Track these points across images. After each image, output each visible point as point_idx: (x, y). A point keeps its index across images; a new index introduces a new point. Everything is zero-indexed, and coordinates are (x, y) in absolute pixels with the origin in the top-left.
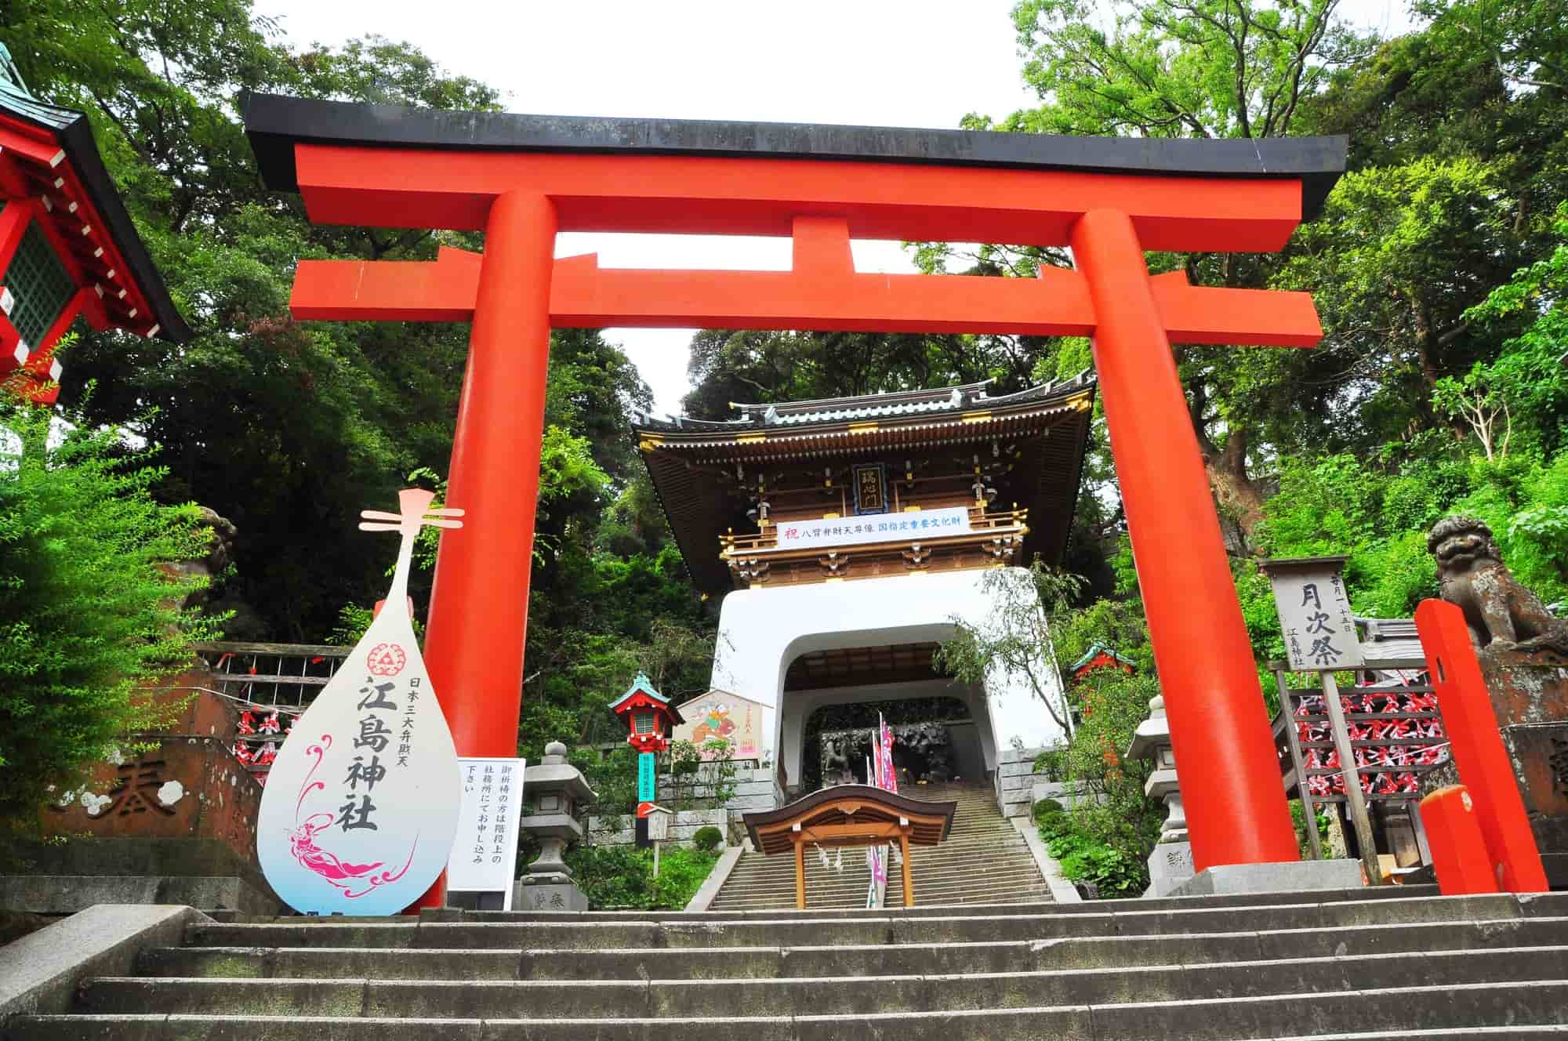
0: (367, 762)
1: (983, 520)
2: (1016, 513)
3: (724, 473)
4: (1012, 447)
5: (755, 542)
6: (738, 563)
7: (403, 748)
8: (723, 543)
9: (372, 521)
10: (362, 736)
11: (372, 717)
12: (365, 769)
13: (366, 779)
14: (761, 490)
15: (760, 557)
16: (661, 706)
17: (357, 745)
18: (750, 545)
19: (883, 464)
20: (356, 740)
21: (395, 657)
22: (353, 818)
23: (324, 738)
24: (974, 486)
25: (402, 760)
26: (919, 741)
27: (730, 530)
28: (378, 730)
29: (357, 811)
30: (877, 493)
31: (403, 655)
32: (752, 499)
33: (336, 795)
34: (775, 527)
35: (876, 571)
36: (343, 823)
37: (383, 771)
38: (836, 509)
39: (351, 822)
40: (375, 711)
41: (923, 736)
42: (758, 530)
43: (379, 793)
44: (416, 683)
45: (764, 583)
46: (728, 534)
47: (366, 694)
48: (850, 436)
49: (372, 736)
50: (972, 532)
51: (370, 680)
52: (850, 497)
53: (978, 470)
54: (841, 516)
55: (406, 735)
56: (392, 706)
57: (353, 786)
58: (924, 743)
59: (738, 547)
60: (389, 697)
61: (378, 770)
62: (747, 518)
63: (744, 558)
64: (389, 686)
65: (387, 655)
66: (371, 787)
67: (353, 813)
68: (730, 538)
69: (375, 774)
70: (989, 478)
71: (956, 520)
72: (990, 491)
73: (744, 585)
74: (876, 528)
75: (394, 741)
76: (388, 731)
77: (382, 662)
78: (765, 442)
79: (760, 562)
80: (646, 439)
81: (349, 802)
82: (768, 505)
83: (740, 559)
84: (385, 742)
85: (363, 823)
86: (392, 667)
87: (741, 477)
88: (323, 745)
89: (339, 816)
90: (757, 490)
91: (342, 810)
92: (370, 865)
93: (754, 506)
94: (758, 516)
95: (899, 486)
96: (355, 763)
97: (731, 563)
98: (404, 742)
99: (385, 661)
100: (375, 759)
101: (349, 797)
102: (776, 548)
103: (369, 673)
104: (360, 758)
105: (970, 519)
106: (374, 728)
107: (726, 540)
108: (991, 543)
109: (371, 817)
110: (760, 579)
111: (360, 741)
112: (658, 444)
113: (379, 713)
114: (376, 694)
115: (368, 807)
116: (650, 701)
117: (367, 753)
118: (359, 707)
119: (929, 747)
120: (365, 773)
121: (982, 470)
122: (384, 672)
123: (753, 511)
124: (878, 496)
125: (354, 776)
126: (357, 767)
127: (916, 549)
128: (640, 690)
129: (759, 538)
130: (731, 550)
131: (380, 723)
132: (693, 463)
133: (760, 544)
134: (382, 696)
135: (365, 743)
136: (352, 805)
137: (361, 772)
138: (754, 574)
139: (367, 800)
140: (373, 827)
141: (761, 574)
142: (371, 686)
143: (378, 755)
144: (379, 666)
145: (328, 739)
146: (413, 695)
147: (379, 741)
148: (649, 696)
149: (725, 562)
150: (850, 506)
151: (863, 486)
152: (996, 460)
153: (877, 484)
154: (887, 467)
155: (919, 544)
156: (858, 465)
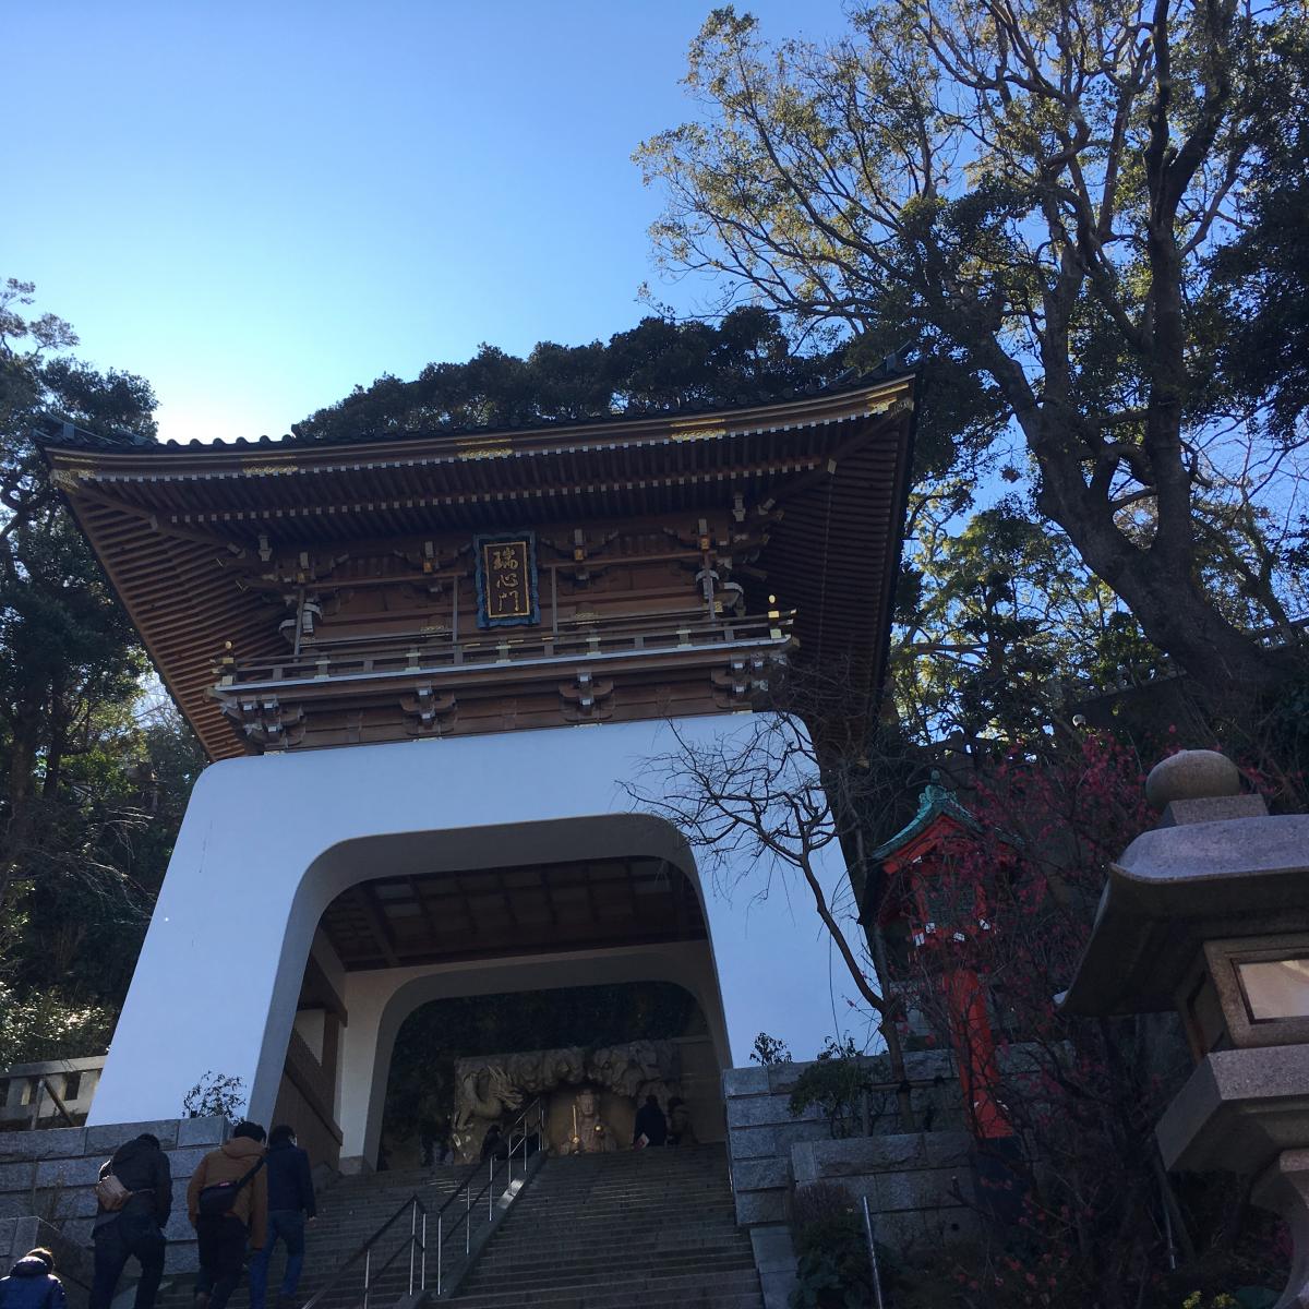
1: (714, 628)
2: (774, 614)
3: (234, 548)
4: (770, 503)
5: (278, 670)
6: (240, 708)
8: (217, 670)
15: (286, 696)
18: (268, 675)
19: (531, 535)
24: (699, 573)
30: (520, 588)
32: (288, 599)
46: (223, 654)
48: (458, 462)
50: (691, 647)
52: (468, 593)
53: (705, 544)
59: (242, 677)
62: (280, 636)
63: (253, 698)
68: (227, 661)
70: (727, 563)
72: (729, 586)
73: (252, 749)
78: (297, 474)
79: (285, 706)
80: (65, 466)
82: (316, 608)
83: (244, 699)
87: (265, 557)
90: (295, 581)
94: (294, 630)
95: (560, 573)
97: (227, 707)
107: (218, 664)
108: (727, 668)
110: (285, 739)
112: (85, 475)
121: (713, 545)
123: (288, 623)
124: (522, 593)
127: (584, 679)
129: (287, 659)
132: (165, 522)
133: (288, 672)
138: (272, 729)
141: (288, 729)
151: (496, 575)
152: (741, 527)
153: (519, 571)
154: (538, 543)
155: (589, 670)
156: (486, 536)
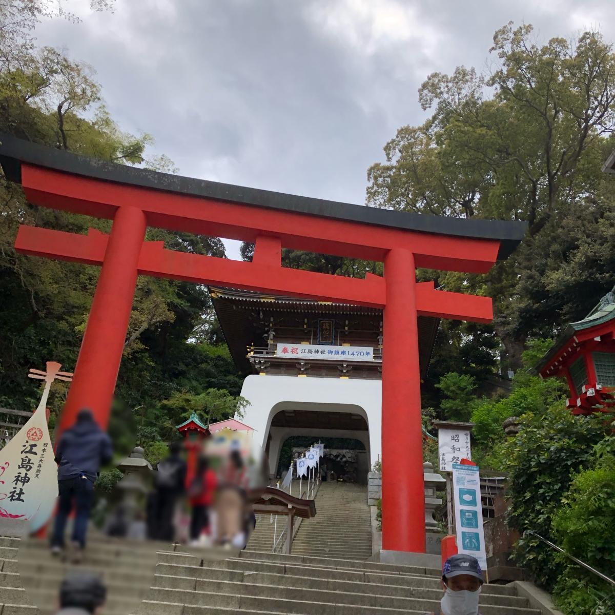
0: (23, 475)
1: (381, 355)
3: (253, 314)
5: (265, 352)
6: (255, 361)
7: (38, 471)
8: (248, 350)
9: (34, 374)
10: (21, 464)
11: (27, 457)
12: (22, 478)
13: (21, 482)
14: (271, 325)
15: (266, 360)
16: (202, 430)
17: (19, 468)
18: (262, 353)
19: (334, 320)
20: (19, 466)
21: (38, 433)
22: (15, 496)
23: (6, 464)
24: (379, 337)
25: (37, 475)
26: (341, 459)
27: (252, 344)
28: (29, 462)
29: (17, 494)
30: (329, 335)
31: (42, 433)
32: (266, 329)
33: (9, 487)
34: (277, 345)
35: (324, 374)
36: (10, 498)
37: (29, 479)
38: (307, 340)
39: (14, 498)
40: (28, 455)
41: (344, 456)
42: (267, 345)
43: (26, 488)
44: (46, 445)
45: (267, 373)
46: (251, 346)
47: (25, 447)
49: (26, 465)
50: (374, 360)
51: (27, 442)
52: (315, 335)
53: (381, 329)
54: (310, 344)
55: (40, 466)
56: (35, 454)
57: (16, 484)
58: (344, 459)
59: (255, 353)
60: (34, 449)
61: (27, 479)
62: (263, 338)
63: (258, 359)
64: (35, 445)
65: (35, 432)
66: (23, 485)
67: (15, 494)
68: (252, 348)
69: (26, 480)
71: (368, 354)
73: (257, 372)
74: (326, 352)
75: (35, 468)
76: (32, 463)
77: (33, 435)
78: (275, 302)
79: (265, 362)
80: (214, 292)
81: (14, 490)
82: (274, 333)
83: (256, 359)
84: (31, 467)
85: (19, 499)
86: (37, 437)
87: (261, 317)
88: (5, 466)
89: (9, 495)
90: (269, 325)
91: (10, 493)
92: (20, 515)
93: (267, 332)
94: (268, 338)
95: (341, 332)
96: (17, 475)
97: (252, 360)
98: (39, 468)
99: (35, 434)
100: (26, 474)
101: (14, 488)
102: (275, 356)
103: (27, 439)
104: (20, 473)
105: (374, 354)
106: (27, 461)
107: (250, 348)
109: (22, 497)
110: (265, 371)
111: (21, 466)
112: (219, 295)
113: (30, 455)
114: (29, 448)
115: (21, 493)
116: (196, 427)
117: (23, 472)
118: (22, 453)
119: (346, 462)
120: (22, 479)
122: (33, 439)
123: (266, 335)
125: (17, 480)
126: (19, 476)
127: (345, 365)
128: (192, 421)
129: (267, 349)
130: (252, 353)
131: (30, 460)
132: (237, 307)
133: (267, 353)
134: (31, 449)
135: (23, 467)
136: (15, 491)
137: (20, 479)
138: (262, 368)
139: (21, 490)
140: (23, 501)
141: (266, 368)
142: (27, 445)
143: (27, 472)
144: (31, 437)
145: (7, 464)
146: (44, 450)
147: (29, 467)
148: (196, 425)
149: (248, 359)
150: (315, 339)
151: (323, 330)
153: (330, 330)
154: (336, 322)
155: (346, 363)
156: (321, 319)
